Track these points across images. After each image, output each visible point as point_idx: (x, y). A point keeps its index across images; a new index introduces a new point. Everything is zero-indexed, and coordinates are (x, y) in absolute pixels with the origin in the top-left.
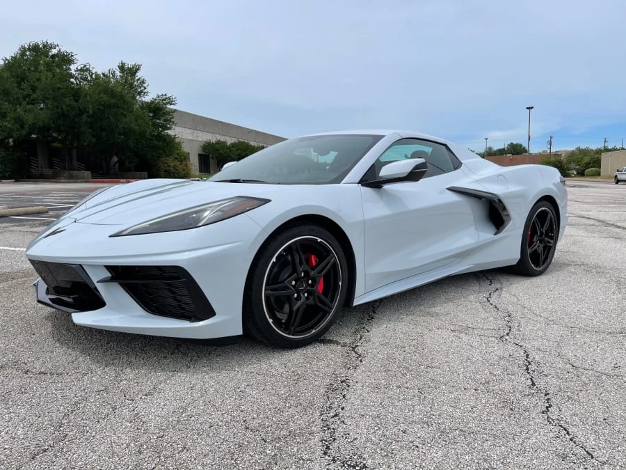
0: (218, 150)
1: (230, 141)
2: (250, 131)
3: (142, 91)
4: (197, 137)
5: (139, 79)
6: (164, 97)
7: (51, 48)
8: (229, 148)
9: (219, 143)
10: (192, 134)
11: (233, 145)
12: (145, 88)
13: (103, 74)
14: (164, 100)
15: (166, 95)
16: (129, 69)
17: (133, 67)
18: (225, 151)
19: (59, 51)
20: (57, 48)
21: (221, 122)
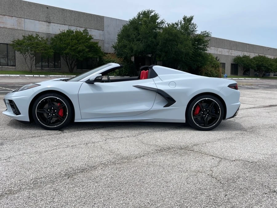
0: (243, 61)
1: (252, 55)
2: (269, 49)
3: (193, 31)
4: (231, 54)
5: (193, 24)
6: (205, 33)
7: (151, 13)
8: (251, 60)
9: (245, 57)
10: (228, 52)
11: (254, 58)
12: (196, 28)
13: (176, 23)
14: (205, 34)
15: (206, 31)
16: (188, 19)
17: (190, 18)
18: (248, 62)
19: (155, 14)
20: (154, 12)
21: (248, 44)
